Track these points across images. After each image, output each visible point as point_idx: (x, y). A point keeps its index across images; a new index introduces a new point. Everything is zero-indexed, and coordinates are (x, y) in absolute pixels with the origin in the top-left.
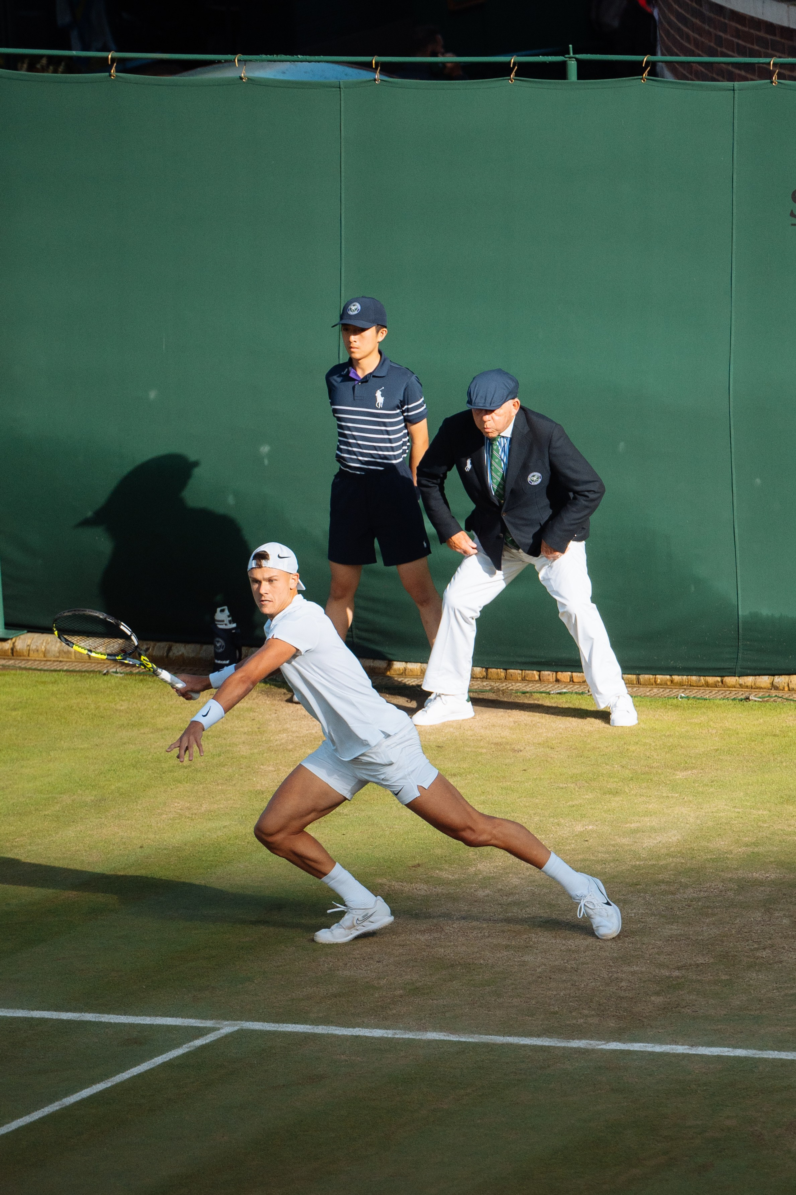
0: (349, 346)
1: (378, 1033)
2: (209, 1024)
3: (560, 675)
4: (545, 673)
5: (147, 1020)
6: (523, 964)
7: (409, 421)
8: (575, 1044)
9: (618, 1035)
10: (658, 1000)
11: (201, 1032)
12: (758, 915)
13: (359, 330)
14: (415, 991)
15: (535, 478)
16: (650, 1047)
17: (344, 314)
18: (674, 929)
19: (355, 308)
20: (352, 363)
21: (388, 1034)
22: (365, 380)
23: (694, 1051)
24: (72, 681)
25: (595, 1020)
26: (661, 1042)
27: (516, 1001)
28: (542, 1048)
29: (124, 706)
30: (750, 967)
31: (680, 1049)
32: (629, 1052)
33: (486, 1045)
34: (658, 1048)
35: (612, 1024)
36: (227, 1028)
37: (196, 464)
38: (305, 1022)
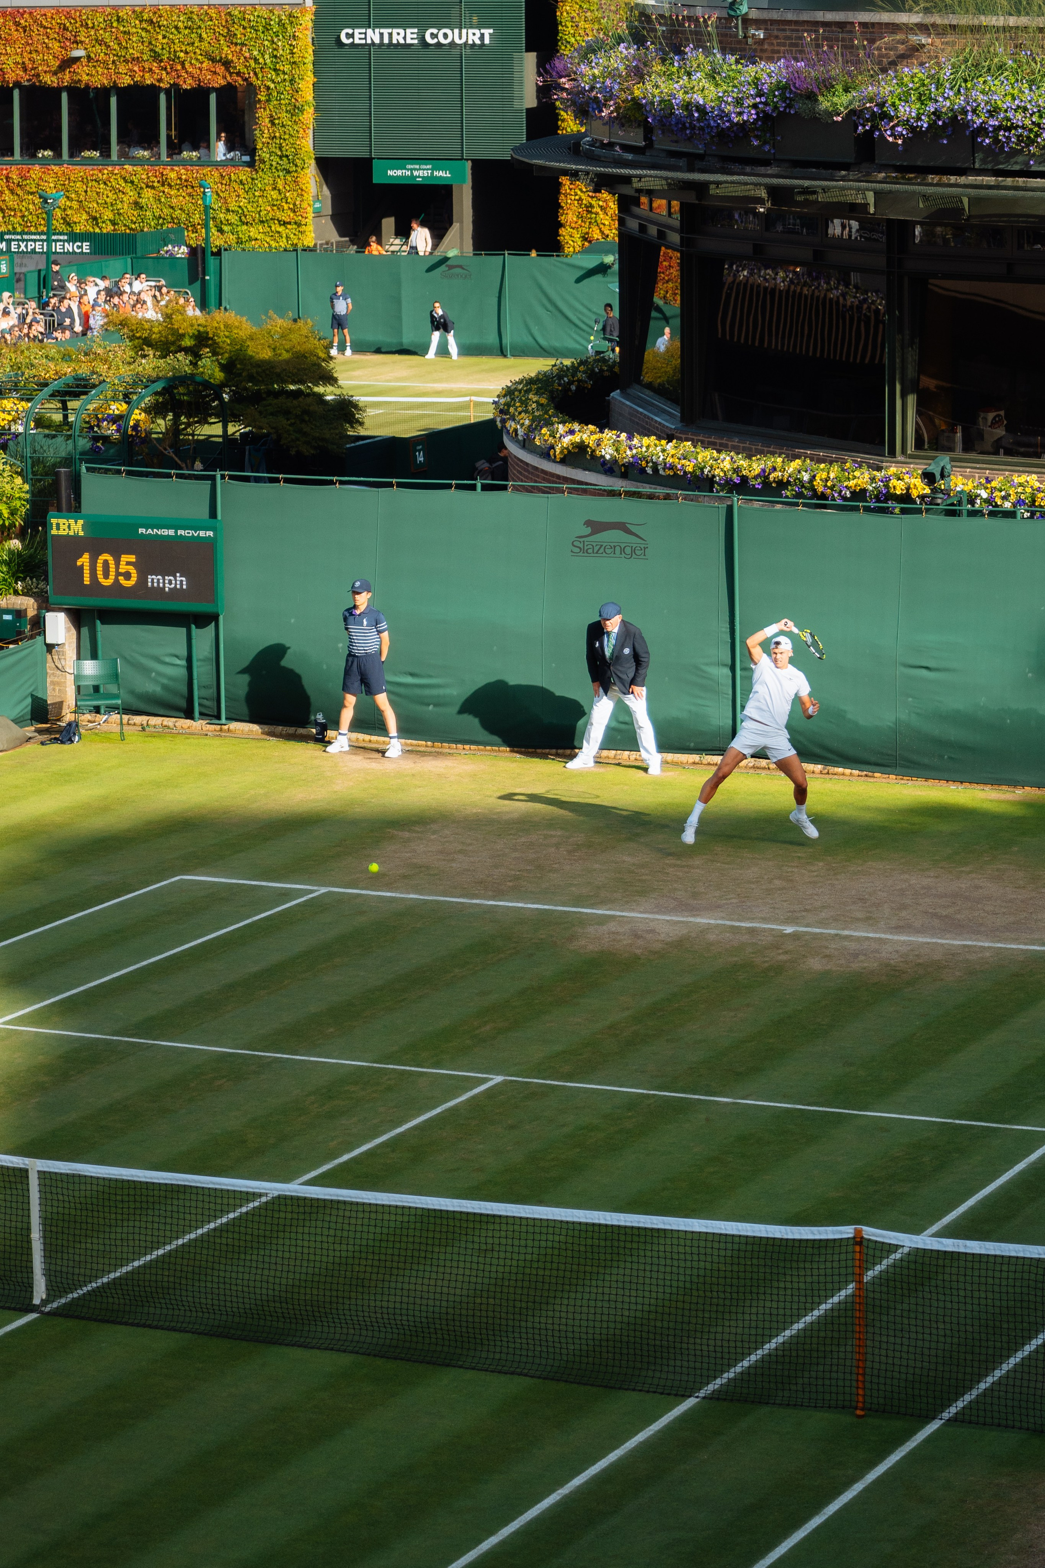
0: (355, 600)
1: (389, 894)
2: (315, 888)
3: (465, 747)
4: (459, 745)
5: (289, 886)
6: (451, 867)
7: (379, 632)
8: (474, 901)
9: (493, 898)
10: (511, 884)
11: (312, 892)
12: (553, 849)
13: (359, 593)
14: (405, 877)
15: (627, 651)
16: (507, 904)
17: (353, 587)
18: (517, 855)
19: (358, 584)
20: (355, 607)
21: (393, 895)
22: (359, 615)
23: (526, 906)
24: (254, 742)
25: (483, 892)
26: (512, 902)
27: (449, 883)
28: (461, 903)
29: (277, 754)
30: (550, 871)
31: (520, 905)
32: (498, 906)
33: (436, 901)
34: (511, 904)
35: (490, 893)
36: (323, 890)
37: (289, 648)
38: (357, 888)
